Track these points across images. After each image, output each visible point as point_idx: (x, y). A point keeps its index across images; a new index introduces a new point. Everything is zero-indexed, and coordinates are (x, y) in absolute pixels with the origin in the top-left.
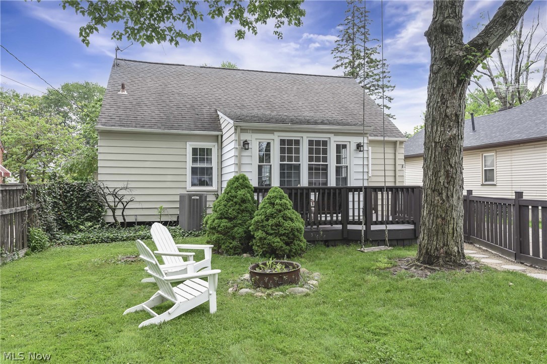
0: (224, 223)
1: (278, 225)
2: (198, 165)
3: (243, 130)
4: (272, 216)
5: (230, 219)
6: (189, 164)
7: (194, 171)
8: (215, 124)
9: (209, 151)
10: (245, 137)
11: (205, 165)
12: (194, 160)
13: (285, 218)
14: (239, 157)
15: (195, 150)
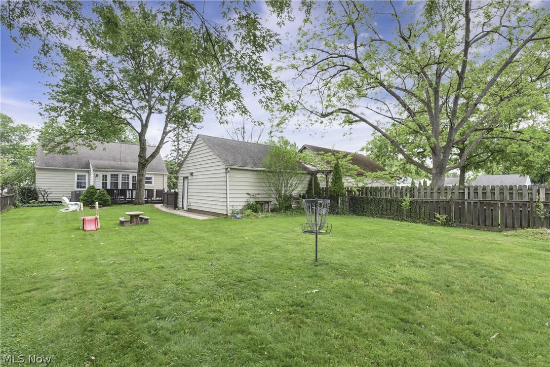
0: (86, 198)
1: (102, 198)
2: (80, 181)
3: (96, 171)
4: (100, 196)
5: (88, 197)
6: (76, 180)
7: (78, 183)
8: (87, 166)
9: (85, 176)
10: (97, 173)
11: (83, 181)
12: (78, 179)
13: (104, 197)
14: (95, 179)
15: (78, 176)
